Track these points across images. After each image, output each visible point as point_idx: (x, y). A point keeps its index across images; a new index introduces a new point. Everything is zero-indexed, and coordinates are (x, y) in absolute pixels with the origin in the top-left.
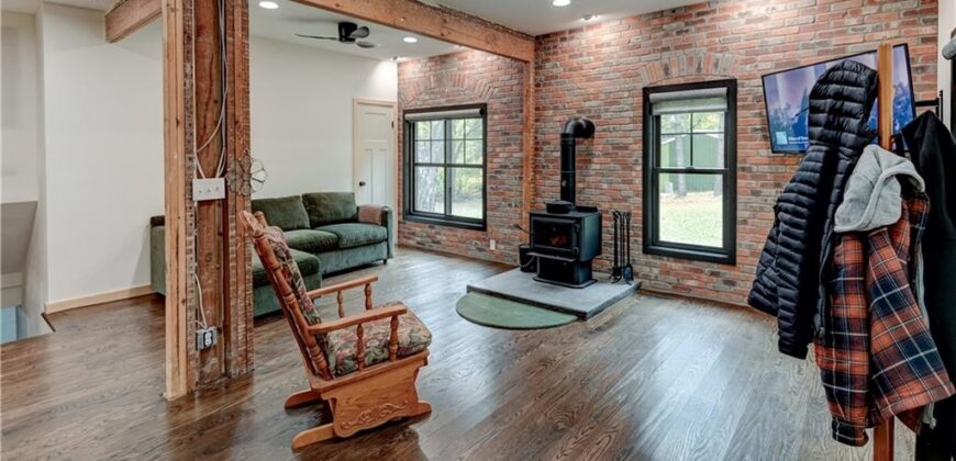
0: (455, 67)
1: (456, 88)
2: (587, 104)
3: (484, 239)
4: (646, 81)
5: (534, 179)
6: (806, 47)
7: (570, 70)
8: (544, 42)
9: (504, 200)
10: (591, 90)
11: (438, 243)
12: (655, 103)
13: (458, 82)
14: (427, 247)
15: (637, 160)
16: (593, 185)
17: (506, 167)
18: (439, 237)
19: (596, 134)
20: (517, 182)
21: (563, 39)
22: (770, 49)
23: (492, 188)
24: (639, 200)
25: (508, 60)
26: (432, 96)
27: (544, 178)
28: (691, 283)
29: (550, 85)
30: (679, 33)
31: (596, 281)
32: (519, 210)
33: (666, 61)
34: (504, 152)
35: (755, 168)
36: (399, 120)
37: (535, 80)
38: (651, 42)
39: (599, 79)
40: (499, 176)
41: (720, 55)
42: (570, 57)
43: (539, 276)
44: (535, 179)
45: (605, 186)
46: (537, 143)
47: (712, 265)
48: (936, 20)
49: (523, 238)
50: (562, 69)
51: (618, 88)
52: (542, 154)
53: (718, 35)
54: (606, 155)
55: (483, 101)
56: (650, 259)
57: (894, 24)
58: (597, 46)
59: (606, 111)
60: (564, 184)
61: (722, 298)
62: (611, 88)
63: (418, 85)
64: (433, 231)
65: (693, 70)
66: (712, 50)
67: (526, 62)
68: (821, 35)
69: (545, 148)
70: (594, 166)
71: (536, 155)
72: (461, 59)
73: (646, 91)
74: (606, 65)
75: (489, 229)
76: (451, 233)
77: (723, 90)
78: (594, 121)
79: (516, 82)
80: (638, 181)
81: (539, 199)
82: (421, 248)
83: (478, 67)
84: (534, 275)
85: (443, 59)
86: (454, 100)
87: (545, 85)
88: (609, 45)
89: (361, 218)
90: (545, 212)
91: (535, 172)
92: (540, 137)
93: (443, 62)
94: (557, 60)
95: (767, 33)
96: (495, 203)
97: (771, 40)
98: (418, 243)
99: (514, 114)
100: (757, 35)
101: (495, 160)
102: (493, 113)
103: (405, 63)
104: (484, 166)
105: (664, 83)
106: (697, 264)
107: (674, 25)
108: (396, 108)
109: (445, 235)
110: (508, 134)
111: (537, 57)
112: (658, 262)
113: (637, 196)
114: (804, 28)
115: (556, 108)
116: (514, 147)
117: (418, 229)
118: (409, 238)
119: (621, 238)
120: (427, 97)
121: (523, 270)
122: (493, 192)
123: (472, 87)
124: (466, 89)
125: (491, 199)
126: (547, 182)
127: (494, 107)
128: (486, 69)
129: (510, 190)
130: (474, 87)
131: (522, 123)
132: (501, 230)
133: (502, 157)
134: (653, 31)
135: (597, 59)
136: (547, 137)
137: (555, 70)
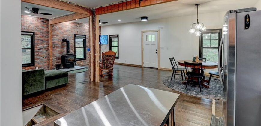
2: (64, 36)
3: (34, 68)
4: (75, 33)
7: (60, 28)
9: (41, 57)
10: (65, 33)
17: (42, 48)
20: (46, 52)
23: (37, 54)
29: (55, 30)
30: (79, 27)
33: (78, 30)
34: (41, 45)
38: (75, 27)
39: (66, 31)
40: (39, 51)
41: (84, 31)
42: (60, 26)
52: (54, 45)
55: (33, 31)
59: (68, 37)
61: (85, 64)
62: (69, 33)
65: (81, 33)
69: (55, 44)
73: (75, 35)
74: (68, 29)
75: (36, 65)
77: (85, 36)
81: (53, 55)
88: (68, 26)
96: (38, 58)
99: (45, 36)
101: (38, 47)
102: (37, 35)
104: (31, 49)
105: (77, 34)
106: (82, 61)
107: (79, 25)
110: (43, 40)
113: (74, 52)
115: (57, 36)
116: (44, 43)
122: (37, 55)
123: (28, 27)
124: (25, 27)
125: (36, 57)
126: (55, 51)
127: (37, 33)
128: (34, 23)
129: (43, 54)
130: (29, 27)
131: (47, 38)
132: (40, 64)
133: (41, 46)
134: (76, 25)
135: (66, 28)
136: (55, 41)
137: (57, 28)
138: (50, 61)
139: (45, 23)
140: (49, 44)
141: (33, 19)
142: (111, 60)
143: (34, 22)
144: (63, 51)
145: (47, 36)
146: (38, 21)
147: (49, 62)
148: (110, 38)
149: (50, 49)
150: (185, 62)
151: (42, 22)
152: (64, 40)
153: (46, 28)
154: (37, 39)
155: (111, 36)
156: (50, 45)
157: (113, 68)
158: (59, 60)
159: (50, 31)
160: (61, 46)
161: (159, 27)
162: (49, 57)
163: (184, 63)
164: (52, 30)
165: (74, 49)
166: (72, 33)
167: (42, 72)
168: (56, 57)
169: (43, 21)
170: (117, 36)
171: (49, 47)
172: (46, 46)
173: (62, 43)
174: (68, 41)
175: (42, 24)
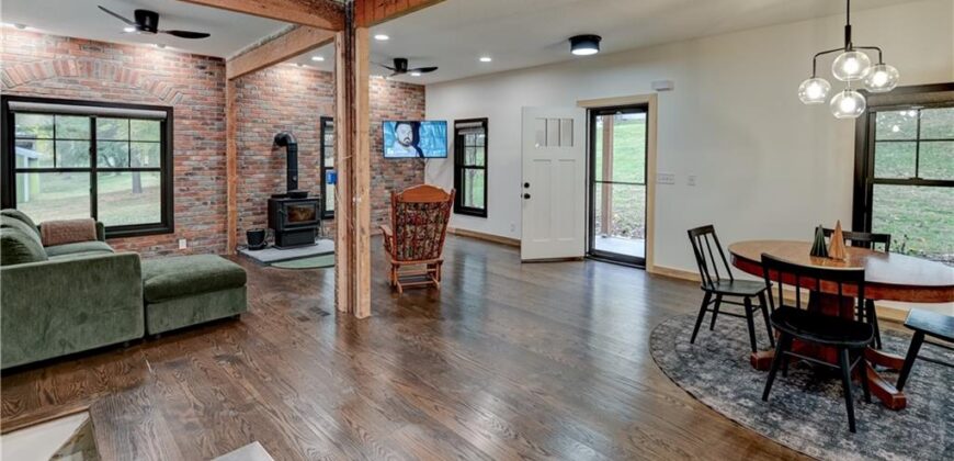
0: (120, 60)
1: (121, 84)
2: (281, 122)
3: (171, 242)
4: (322, 112)
7: (268, 94)
9: (198, 200)
10: (285, 113)
12: (325, 127)
13: (127, 77)
15: (316, 162)
17: (200, 169)
20: (213, 182)
23: (182, 190)
24: (319, 187)
29: (248, 102)
32: (215, 206)
34: (197, 155)
39: (290, 106)
40: (191, 178)
42: (266, 85)
46: (238, 149)
50: (260, 92)
51: (304, 114)
52: (243, 157)
55: (166, 105)
56: (325, 223)
58: (288, 82)
59: (296, 128)
60: (295, 179)
62: (298, 113)
63: (38, 66)
69: (246, 152)
71: (237, 159)
72: (132, 54)
73: (323, 120)
74: (295, 96)
75: (177, 230)
81: (239, 195)
83: (158, 67)
85: (95, 46)
86: (113, 97)
87: (244, 102)
88: (297, 83)
93: (95, 49)
96: (186, 204)
99: (209, 122)
101: (185, 163)
102: (183, 118)
104: (163, 169)
105: (332, 116)
110: (203, 139)
112: (329, 223)
113: (316, 184)
115: (254, 122)
116: (208, 151)
122: (182, 193)
123: (149, 88)
124: (140, 88)
125: (180, 200)
126: (247, 180)
127: (183, 112)
128: (171, 73)
129: (205, 190)
130: (152, 89)
131: (220, 130)
132: (194, 228)
133: (194, 160)
135: (290, 92)
136: (247, 144)
137: (253, 92)
138: (229, 219)
139: (211, 74)
140: (225, 154)
141: (166, 58)
142: (430, 226)
143: (169, 70)
144: (277, 181)
145: (216, 123)
146: (185, 66)
147: (225, 223)
148: (456, 130)
149: (228, 171)
150: (764, 257)
151: (200, 71)
152: (282, 141)
153: (213, 92)
154: (184, 132)
155: (458, 125)
156: (228, 157)
157: (441, 258)
158: (263, 213)
159: (228, 104)
160: (270, 163)
161: (654, 84)
162: (225, 202)
163: (760, 260)
164: (237, 101)
165: (318, 175)
166: (312, 112)
167: (131, 267)
168: (250, 204)
169: (203, 68)
170: (480, 124)
171: (225, 164)
172: (214, 159)
173: (274, 150)
174: (293, 141)
175: (201, 78)
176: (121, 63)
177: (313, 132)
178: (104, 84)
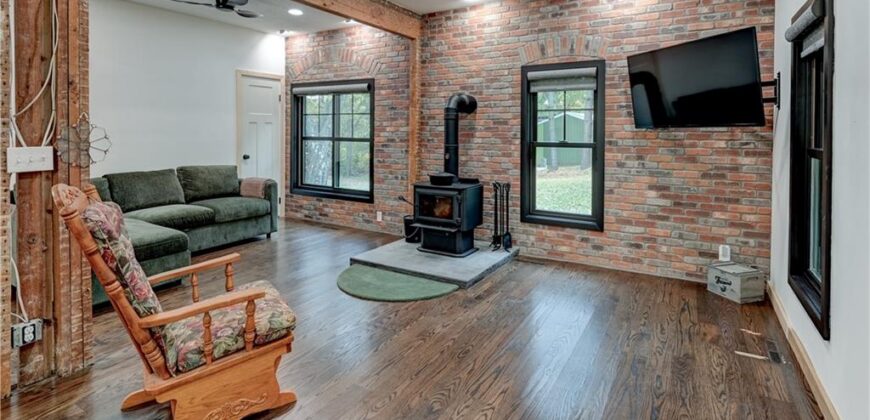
0: (343, 42)
1: (344, 64)
2: (470, 80)
3: (372, 211)
4: (525, 60)
5: (419, 154)
6: (665, 31)
7: (455, 48)
8: (430, 21)
9: (391, 173)
10: (474, 68)
11: (326, 215)
12: (533, 81)
13: (347, 56)
14: (314, 220)
15: (515, 135)
16: (475, 158)
17: (393, 140)
18: (326, 210)
19: (478, 109)
20: (403, 155)
21: (448, 18)
22: (635, 33)
23: (379, 161)
24: (518, 172)
25: (395, 37)
26: (321, 71)
27: (429, 152)
28: (564, 249)
29: (435, 62)
30: (554, 16)
31: (478, 249)
32: (405, 182)
33: (541, 42)
34: (391, 126)
35: (620, 142)
36: (286, 94)
37: (421, 57)
38: (529, 23)
39: (481, 57)
40: (385, 149)
41: (590, 37)
42: (455, 36)
43: (424, 247)
44: (421, 152)
45: (486, 159)
46: (422, 118)
47: (582, 231)
48: (773, 11)
49: (407, 209)
50: (446, 47)
51: (499, 66)
52: (428, 128)
53: (589, 18)
54: (488, 129)
55: (370, 77)
56: (527, 227)
57: (739, 13)
58: (479, 26)
59: (488, 87)
60: (447, 157)
61: (592, 262)
62: (492, 66)
63: (306, 59)
64: (321, 204)
65: (567, 51)
66: (584, 32)
67: (412, 39)
68: (678, 22)
69: (431, 122)
70: (476, 140)
71: (421, 130)
72: (350, 34)
73: (525, 69)
74: (488, 44)
75: (376, 201)
76: (339, 206)
77: (592, 70)
78: (476, 97)
79: (403, 58)
80: (517, 154)
81: (424, 172)
82: (308, 222)
83: (365, 42)
84: (419, 245)
85: (331, 34)
86: (342, 75)
87: (431, 62)
88: (490, 25)
89: (243, 192)
90: (429, 184)
91: (420, 145)
92: (426, 112)
93: (331, 37)
94: (443, 38)
95: (632, 19)
96: (381, 176)
97: (634, 25)
98: (306, 216)
99: (400, 89)
100: (623, 19)
101: (382, 134)
102: (382, 88)
103: (293, 37)
104: (371, 140)
105: (540, 62)
107: (550, 8)
108: (283, 81)
109: (333, 208)
110: (395, 109)
111: (423, 34)
112: (534, 230)
113: (516, 168)
114: (664, 14)
115: (441, 84)
116: (400, 122)
117: (305, 202)
118: (297, 211)
119: (501, 208)
120: (315, 72)
121: (408, 240)
122: (380, 165)
123: (360, 63)
124: (354, 65)
125: (378, 172)
126: (432, 155)
127: (381, 82)
129: (397, 163)
130: (362, 63)
131: (408, 98)
132: (387, 202)
133: (389, 131)
134: (531, 13)
135: (479, 38)
136: (432, 112)
137: (440, 48)
143: (373, 42)
149: (410, 144)
154: (381, 102)
166: (510, 62)
172: (402, 130)
176: (344, 44)
177: (510, 90)
178: (335, 65)
